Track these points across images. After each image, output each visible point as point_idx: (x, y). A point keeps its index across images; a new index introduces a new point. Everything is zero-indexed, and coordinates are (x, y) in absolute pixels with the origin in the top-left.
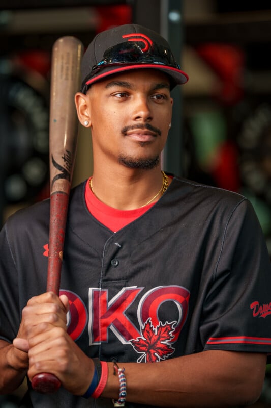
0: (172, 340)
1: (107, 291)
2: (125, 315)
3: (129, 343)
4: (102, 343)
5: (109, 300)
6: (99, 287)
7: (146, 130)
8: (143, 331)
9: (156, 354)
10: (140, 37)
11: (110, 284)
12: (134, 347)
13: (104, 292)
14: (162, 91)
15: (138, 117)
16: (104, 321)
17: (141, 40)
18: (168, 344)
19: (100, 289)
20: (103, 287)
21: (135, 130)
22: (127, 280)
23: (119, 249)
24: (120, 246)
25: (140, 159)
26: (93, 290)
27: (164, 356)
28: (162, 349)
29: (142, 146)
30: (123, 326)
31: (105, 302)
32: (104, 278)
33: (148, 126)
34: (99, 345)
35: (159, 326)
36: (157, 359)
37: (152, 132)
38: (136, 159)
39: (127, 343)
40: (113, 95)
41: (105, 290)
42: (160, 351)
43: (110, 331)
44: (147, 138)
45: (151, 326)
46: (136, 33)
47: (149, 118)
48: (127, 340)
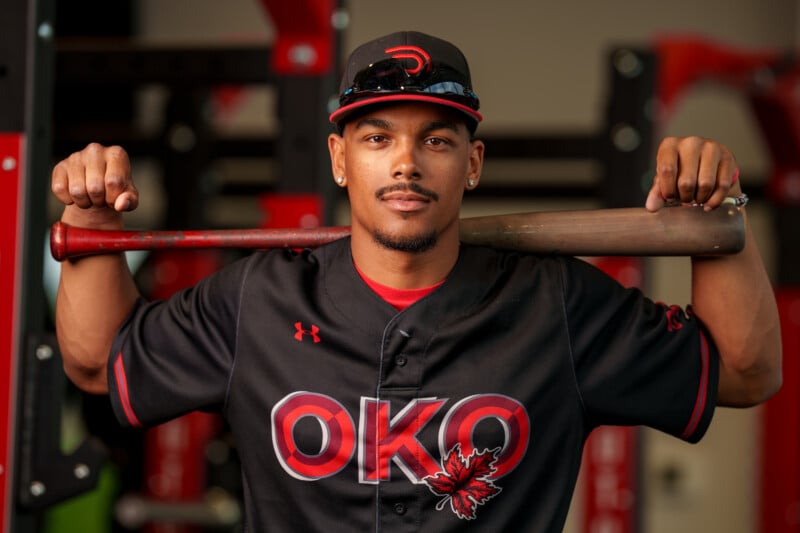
0: (493, 475)
1: (388, 403)
2: (417, 440)
3: (424, 482)
4: (381, 482)
5: (392, 417)
6: (376, 397)
7: (410, 193)
8: (446, 463)
9: (470, 497)
10: (412, 52)
11: (394, 392)
12: (430, 487)
13: (384, 404)
14: (441, 133)
15: (398, 173)
16: (384, 448)
17: (412, 56)
18: (488, 481)
19: (378, 399)
20: (383, 397)
21: (394, 193)
22: (420, 387)
23: (405, 340)
24: (407, 335)
25: (402, 238)
26: (366, 401)
27: (483, 500)
28: (479, 490)
29: (405, 218)
30: (412, 456)
31: (385, 421)
32: (384, 383)
33: (415, 188)
34: (375, 485)
35: (472, 455)
36: (473, 504)
37: (420, 195)
38: (395, 237)
39: (420, 483)
40: (366, 139)
41: (385, 401)
42: (476, 492)
43: (393, 464)
44: (411, 206)
45: (460, 455)
46: (406, 45)
47: (415, 175)
48: (420, 477)
